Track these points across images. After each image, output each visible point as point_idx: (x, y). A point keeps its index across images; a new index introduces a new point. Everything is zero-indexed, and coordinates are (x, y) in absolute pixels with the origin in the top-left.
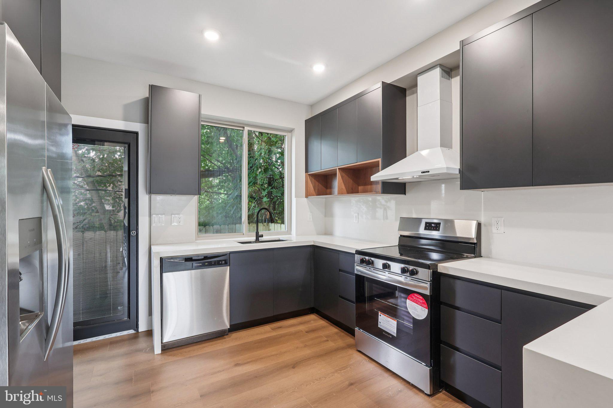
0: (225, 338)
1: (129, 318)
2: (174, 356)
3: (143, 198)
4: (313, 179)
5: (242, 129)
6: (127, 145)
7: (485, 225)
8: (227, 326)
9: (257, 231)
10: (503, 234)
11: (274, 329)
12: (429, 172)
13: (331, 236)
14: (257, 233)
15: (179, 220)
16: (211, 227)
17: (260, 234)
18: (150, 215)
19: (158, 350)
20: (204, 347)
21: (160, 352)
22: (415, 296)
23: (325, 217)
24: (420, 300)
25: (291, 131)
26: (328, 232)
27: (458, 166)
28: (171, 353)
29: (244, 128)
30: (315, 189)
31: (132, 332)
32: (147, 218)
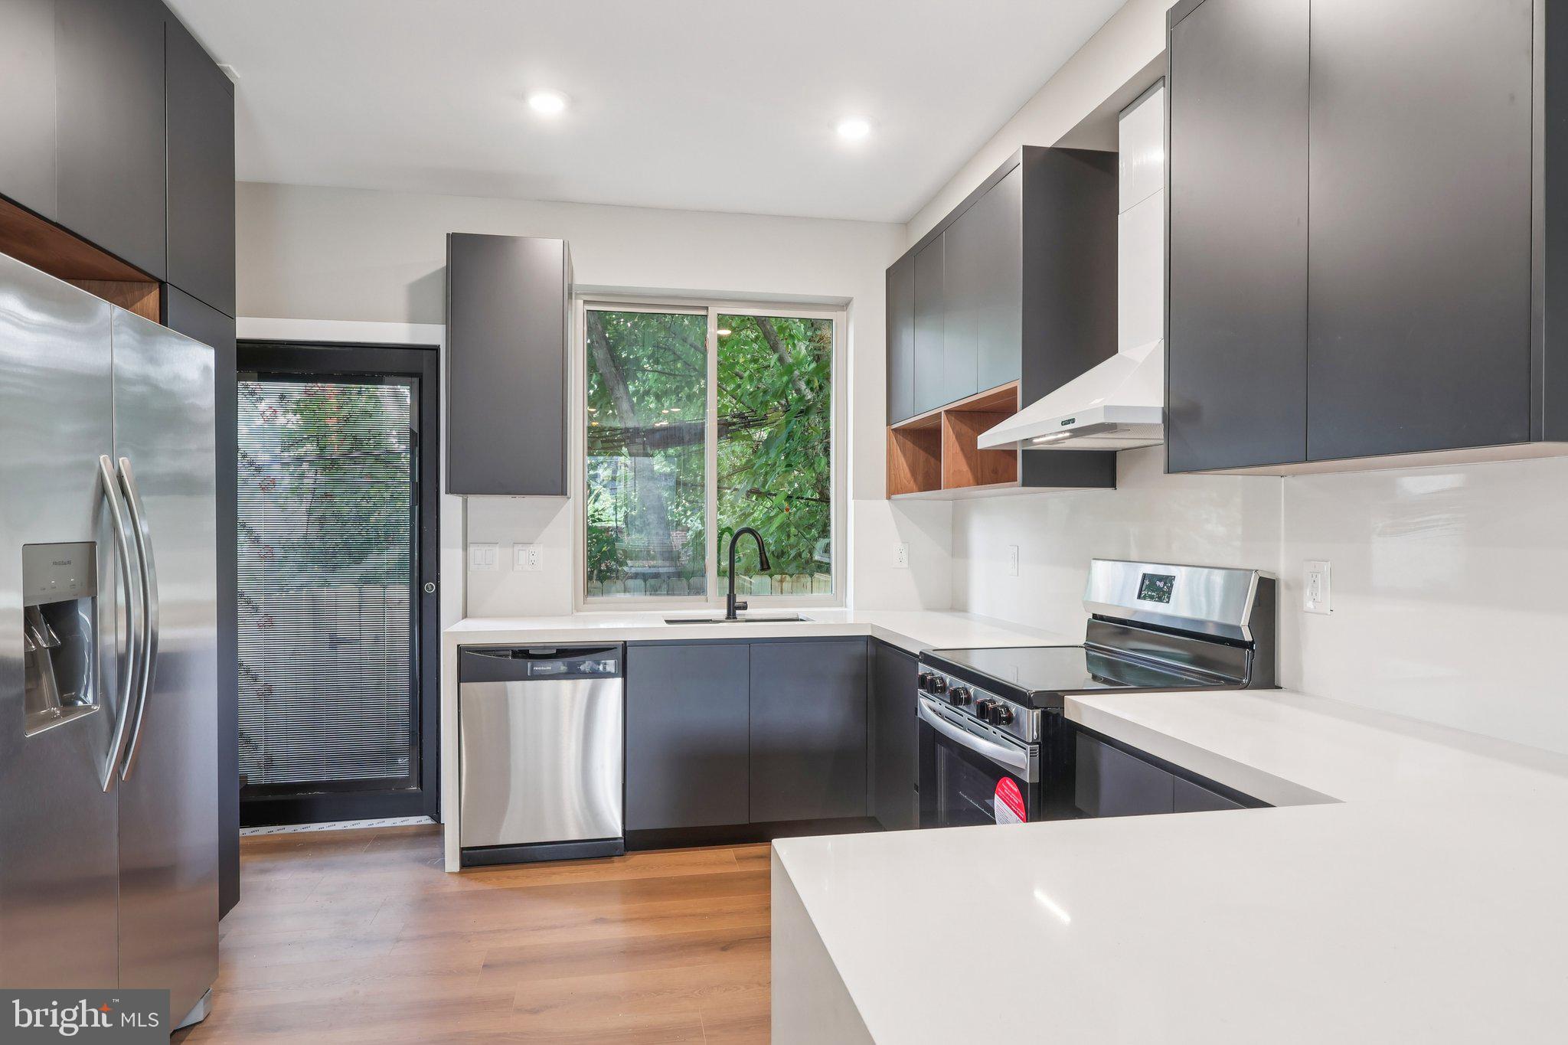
0: (613, 862)
1: (422, 789)
2: (482, 880)
3: (450, 506)
4: (909, 444)
5: (703, 313)
6: (416, 380)
7: (1288, 587)
8: (617, 833)
9: (730, 592)
10: (1327, 614)
11: (740, 859)
12: (1073, 421)
13: (961, 614)
14: (731, 598)
15: (531, 558)
16: (684, 581)
17: (740, 599)
18: (465, 547)
19: (453, 863)
20: (554, 874)
21: (457, 869)
22: (1007, 785)
23: (953, 555)
24: (1013, 796)
25: (844, 305)
26: (957, 605)
27: (1157, 401)
28: (479, 875)
29: (707, 308)
30: (913, 472)
31: (425, 820)
32: (460, 552)
